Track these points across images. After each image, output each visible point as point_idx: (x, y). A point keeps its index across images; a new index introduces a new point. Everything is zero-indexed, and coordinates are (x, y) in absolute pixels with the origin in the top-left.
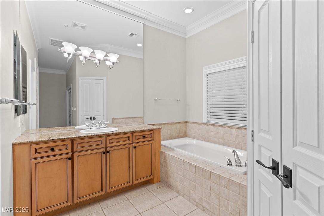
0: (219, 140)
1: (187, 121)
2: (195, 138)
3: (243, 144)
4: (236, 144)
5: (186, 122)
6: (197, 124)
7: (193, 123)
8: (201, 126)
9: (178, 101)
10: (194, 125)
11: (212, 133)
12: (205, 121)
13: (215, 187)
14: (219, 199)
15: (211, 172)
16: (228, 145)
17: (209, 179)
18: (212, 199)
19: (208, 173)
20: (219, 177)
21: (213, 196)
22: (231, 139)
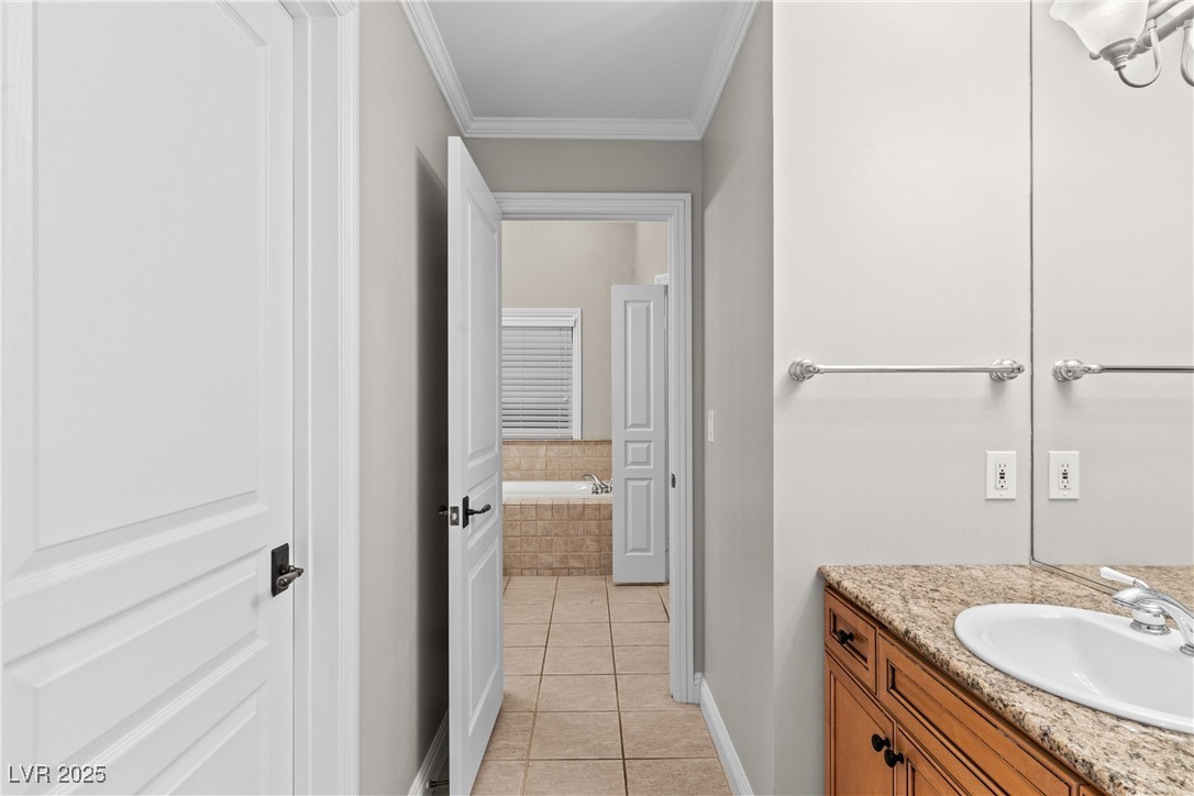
13: (593, 526)
14: (599, 541)
15: (584, 506)
16: (531, 478)
17: (580, 519)
18: (587, 547)
19: (579, 508)
20: (599, 507)
21: (588, 542)
22: (538, 466)
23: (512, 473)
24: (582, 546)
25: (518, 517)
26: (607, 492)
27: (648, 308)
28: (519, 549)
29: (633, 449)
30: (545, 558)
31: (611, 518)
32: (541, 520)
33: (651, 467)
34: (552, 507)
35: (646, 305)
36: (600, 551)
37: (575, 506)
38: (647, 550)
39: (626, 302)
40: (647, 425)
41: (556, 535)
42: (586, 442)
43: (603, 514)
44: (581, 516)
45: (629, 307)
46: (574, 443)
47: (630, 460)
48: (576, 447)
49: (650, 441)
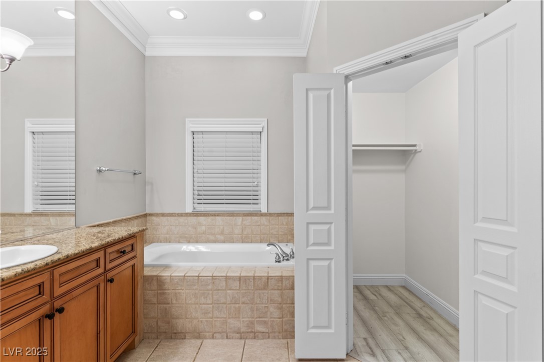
0: (217, 236)
1: (147, 212)
2: (167, 241)
3: (253, 235)
4: (243, 237)
5: (145, 215)
6: (173, 216)
7: (163, 215)
8: (182, 219)
9: (135, 174)
10: (164, 219)
11: (204, 228)
12: (189, 209)
13: (276, 295)
14: (281, 308)
15: (268, 278)
16: (232, 241)
17: (264, 289)
18: (271, 313)
19: (264, 279)
20: (281, 278)
21: (272, 309)
22: (236, 231)
23: (218, 236)
24: (266, 312)
25: (210, 287)
26: (288, 260)
27: (329, 96)
28: (210, 315)
29: (314, 230)
30: (234, 323)
31: (293, 288)
32: (230, 289)
33: (332, 248)
34: (240, 278)
35: (327, 92)
36: (283, 317)
37: (260, 278)
38: (328, 327)
39: (307, 90)
40: (328, 208)
41: (243, 303)
42: (271, 214)
43: (287, 285)
44: (266, 286)
45: (311, 95)
46: (262, 215)
47: (311, 241)
48: (264, 218)
49: (331, 223)
